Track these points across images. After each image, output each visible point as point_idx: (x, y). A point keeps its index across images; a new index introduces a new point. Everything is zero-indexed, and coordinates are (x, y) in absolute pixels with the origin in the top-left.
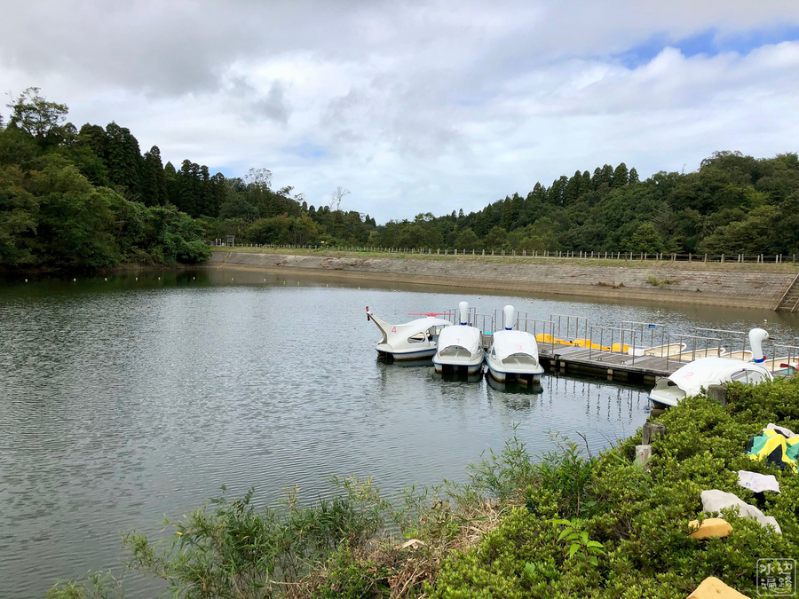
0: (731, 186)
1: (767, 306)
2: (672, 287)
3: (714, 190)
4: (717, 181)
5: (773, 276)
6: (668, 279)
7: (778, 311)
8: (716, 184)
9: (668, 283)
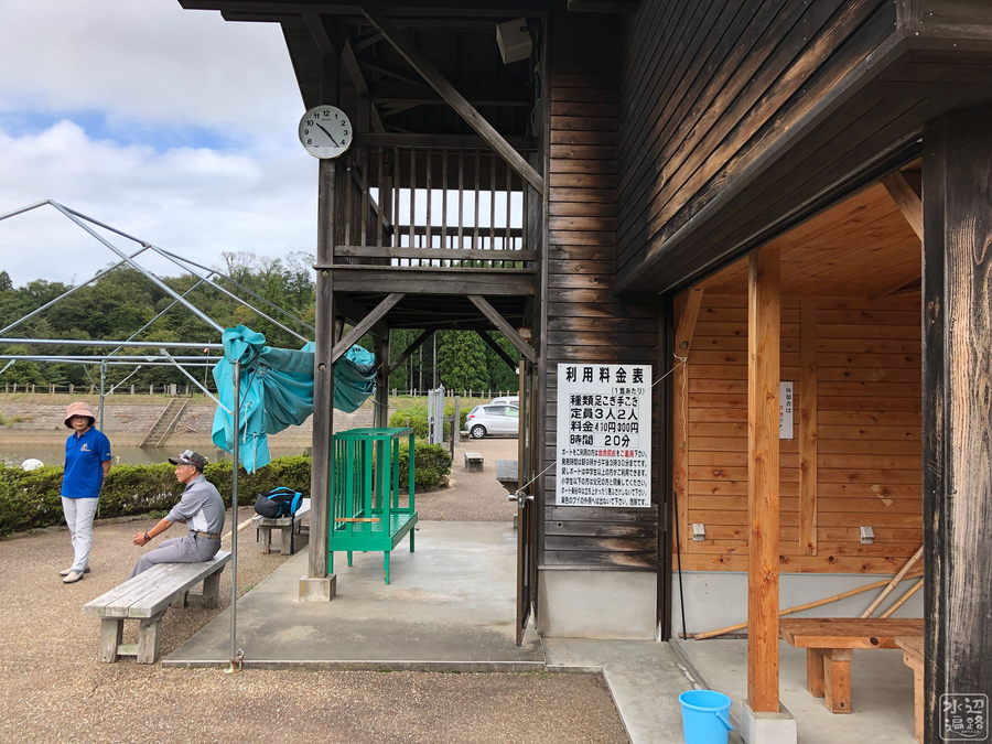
0: (127, 306)
1: (133, 442)
2: (23, 426)
3: (107, 308)
4: (111, 298)
5: (144, 409)
6: (18, 416)
7: (144, 447)
8: (109, 301)
9: (19, 421)
